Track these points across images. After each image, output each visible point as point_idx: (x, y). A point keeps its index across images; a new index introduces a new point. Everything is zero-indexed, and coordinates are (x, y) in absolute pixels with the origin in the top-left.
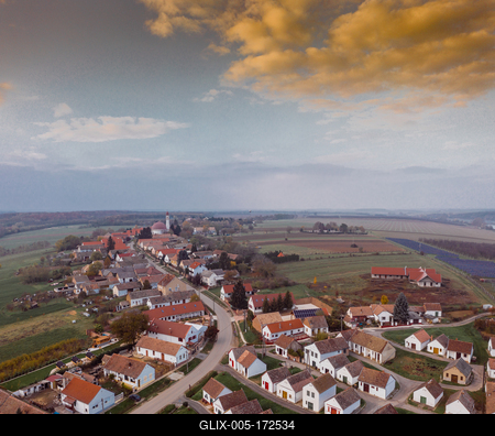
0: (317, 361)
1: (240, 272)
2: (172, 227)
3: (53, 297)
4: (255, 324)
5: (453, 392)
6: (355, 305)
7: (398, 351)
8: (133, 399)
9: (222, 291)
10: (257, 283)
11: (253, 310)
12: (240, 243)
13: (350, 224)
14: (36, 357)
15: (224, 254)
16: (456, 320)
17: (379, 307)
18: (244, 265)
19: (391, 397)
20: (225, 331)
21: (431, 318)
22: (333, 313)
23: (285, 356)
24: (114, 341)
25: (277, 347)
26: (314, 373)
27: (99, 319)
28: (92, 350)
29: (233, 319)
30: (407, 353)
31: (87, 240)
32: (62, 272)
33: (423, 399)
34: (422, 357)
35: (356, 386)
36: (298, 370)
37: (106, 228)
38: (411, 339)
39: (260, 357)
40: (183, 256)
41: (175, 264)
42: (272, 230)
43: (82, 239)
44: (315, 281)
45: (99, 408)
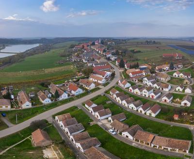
0: (147, 83)
1: (122, 56)
2: (101, 42)
3: (67, 61)
4: (127, 72)
6: (158, 65)
7: (171, 78)
9: (117, 62)
10: (127, 60)
11: (126, 68)
12: (122, 47)
13: (156, 41)
14: (62, 77)
15: (117, 50)
16: (186, 67)
17: (165, 65)
18: (123, 54)
19: (169, 91)
20: (117, 74)
21: (180, 67)
22: (152, 68)
23: (137, 82)
24: (83, 75)
25: (134, 79)
26: (146, 86)
27: (79, 69)
28: (77, 77)
29: (120, 71)
30: (174, 78)
32: (70, 54)
33: (179, 90)
34: (178, 78)
35: (159, 89)
36: (141, 86)
38: (175, 74)
39: (129, 82)
40: (104, 51)
41: (102, 53)
42: (132, 43)
43: (76, 45)
44: (146, 59)
45: (78, 93)
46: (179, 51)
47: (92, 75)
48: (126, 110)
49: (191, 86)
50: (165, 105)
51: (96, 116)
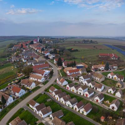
0: (83, 81)
1: (60, 55)
2: (39, 41)
3: (7, 62)
4: (65, 70)
5: (118, 90)
6: (94, 65)
7: (105, 78)
8: (30, 92)
9: (55, 60)
10: (65, 58)
11: (64, 66)
12: (60, 46)
13: (93, 40)
14: (4, 80)
15: (55, 49)
16: (121, 69)
17: (101, 65)
19: (102, 91)
20: (55, 72)
21: (115, 68)
22: (88, 67)
23: (74, 80)
24: (23, 75)
25: (71, 77)
26: (82, 84)
27: (19, 69)
28: (18, 78)
29: (58, 69)
30: (108, 79)
31: (16, 45)
32: (9, 54)
33: (110, 92)
34: (111, 80)
35: (93, 88)
36: (77, 84)
37: (21, 41)
38: (109, 75)
39: (66, 80)
40: (43, 50)
41: (40, 52)
42: (70, 42)
43: (14, 44)
44: (83, 57)
45: (21, 95)
46: (115, 51)
47: (32, 74)
48: (63, 107)
49: (122, 90)
50: (96, 105)
51: (40, 115)
